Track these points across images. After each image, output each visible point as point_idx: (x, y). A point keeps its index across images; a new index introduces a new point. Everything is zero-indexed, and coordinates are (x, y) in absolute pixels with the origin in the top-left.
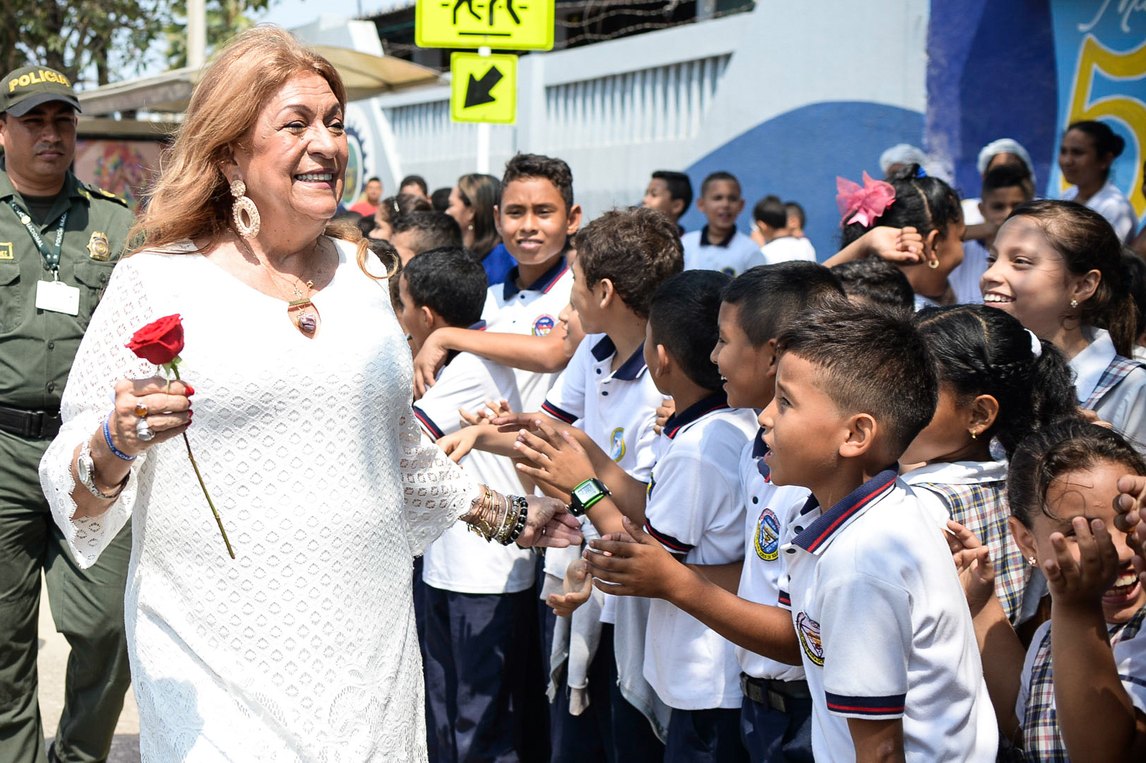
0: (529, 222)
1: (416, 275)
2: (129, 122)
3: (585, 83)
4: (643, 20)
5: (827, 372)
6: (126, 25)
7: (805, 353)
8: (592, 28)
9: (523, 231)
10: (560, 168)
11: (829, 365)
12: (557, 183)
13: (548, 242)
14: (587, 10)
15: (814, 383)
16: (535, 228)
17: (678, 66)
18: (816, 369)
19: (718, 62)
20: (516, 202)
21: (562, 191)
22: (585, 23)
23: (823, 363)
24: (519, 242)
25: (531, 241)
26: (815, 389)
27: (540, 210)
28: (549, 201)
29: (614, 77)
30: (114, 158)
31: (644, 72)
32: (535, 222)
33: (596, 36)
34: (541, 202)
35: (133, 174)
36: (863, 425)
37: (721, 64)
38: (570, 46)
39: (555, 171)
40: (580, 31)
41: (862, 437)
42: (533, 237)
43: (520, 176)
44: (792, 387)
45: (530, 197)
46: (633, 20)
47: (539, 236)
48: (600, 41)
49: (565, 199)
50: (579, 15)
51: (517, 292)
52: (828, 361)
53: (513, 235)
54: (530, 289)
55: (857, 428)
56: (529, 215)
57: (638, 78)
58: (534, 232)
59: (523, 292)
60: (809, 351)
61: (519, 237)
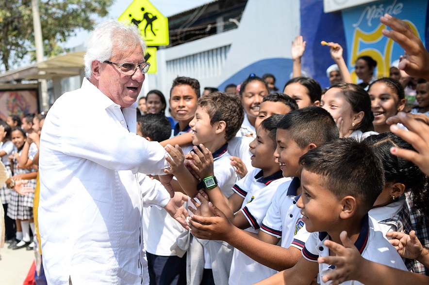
0: (181, 103)
1: (145, 124)
2: (19, 84)
3: (180, 59)
4: (199, 34)
5: (326, 178)
6: (14, 49)
7: (313, 170)
8: (181, 39)
9: (179, 107)
10: (195, 81)
11: (327, 174)
12: (193, 87)
13: (190, 111)
14: (179, 33)
15: (320, 185)
16: (184, 105)
17: (212, 50)
18: (320, 178)
19: (226, 48)
20: (177, 95)
21: (195, 90)
22: (178, 37)
23: (323, 174)
24: (178, 111)
25: (182, 111)
26: (321, 187)
27: (186, 98)
28: (190, 94)
29: (190, 56)
30: (13, 97)
31: (200, 53)
32: (184, 103)
33: (183, 41)
34: (186, 95)
35: (20, 102)
36: (349, 201)
37: (227, 48)
38: (173, 46)
39: (192, 83)
40: (176, 40)
41: (350, 207)
42: (183, 109)
43: (178, 84)
44: (310, 188)
45: (182, 93)
46: (195, 35)
47: (185, 109)
48: (183, 43)
49: (197, 94)
50: (176, 35)
51: (178, 133)
52: (325, 173)
53: (175, 109)
54: (183, 131)
55: (347, 204)
56: (182, 100)
57: (199, 55)
58: (184, 107)
59: (180, 133)
60: (315, 168)
61: (178, 109)
